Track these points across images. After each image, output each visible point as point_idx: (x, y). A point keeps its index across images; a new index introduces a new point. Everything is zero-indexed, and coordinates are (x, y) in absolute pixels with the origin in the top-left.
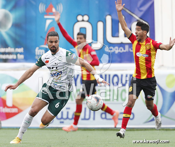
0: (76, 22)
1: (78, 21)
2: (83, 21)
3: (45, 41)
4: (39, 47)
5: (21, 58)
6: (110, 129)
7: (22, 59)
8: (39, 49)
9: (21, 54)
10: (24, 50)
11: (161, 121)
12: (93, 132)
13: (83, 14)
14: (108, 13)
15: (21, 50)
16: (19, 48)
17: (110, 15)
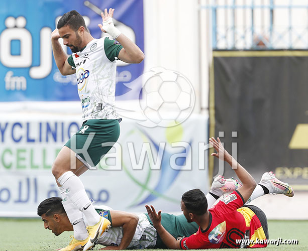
0: (3, 31)
1: (7, 28)
2: (16, 27)
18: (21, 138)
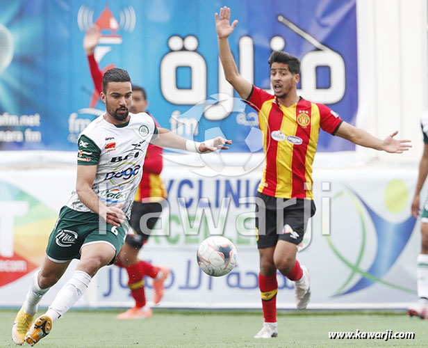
0: (166, 54)
1: (172, 51)
2: (184, 49)
3: (91, 99)
4: (78, 113)
5: (33, 139)
6: (249, 311)
7: (37, 143)
8: (76, 119)
9: (33, 129)
10: (40, 121)
11: (309, 289)
12: (208, 318)
13: (183, 35)
14: (245, 32)
15: (34, 120)
16: (28, 115)
17: (249, 36)
18: (191, 200)
